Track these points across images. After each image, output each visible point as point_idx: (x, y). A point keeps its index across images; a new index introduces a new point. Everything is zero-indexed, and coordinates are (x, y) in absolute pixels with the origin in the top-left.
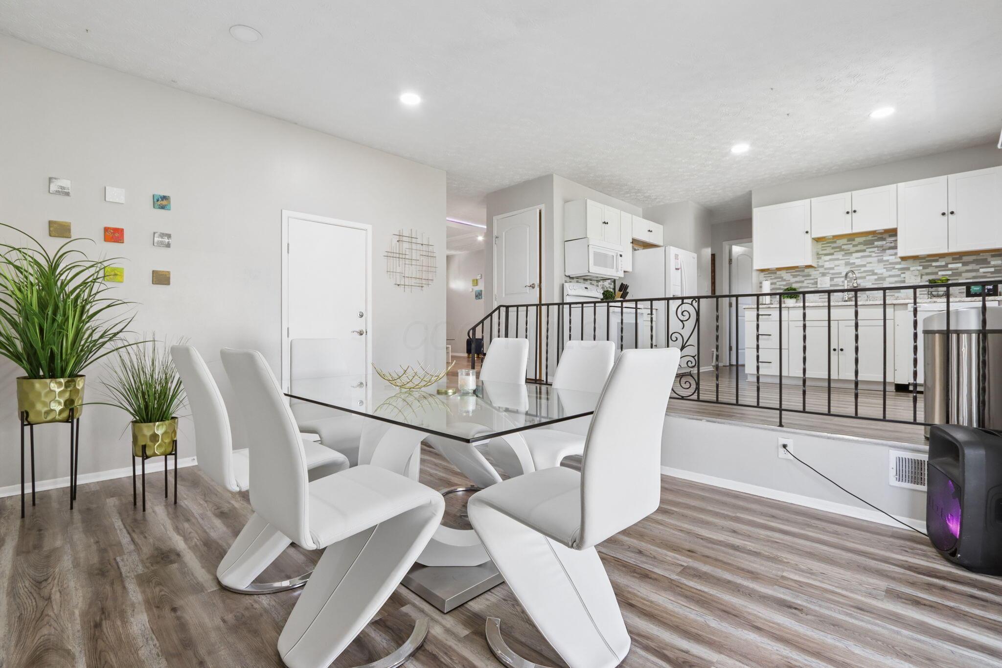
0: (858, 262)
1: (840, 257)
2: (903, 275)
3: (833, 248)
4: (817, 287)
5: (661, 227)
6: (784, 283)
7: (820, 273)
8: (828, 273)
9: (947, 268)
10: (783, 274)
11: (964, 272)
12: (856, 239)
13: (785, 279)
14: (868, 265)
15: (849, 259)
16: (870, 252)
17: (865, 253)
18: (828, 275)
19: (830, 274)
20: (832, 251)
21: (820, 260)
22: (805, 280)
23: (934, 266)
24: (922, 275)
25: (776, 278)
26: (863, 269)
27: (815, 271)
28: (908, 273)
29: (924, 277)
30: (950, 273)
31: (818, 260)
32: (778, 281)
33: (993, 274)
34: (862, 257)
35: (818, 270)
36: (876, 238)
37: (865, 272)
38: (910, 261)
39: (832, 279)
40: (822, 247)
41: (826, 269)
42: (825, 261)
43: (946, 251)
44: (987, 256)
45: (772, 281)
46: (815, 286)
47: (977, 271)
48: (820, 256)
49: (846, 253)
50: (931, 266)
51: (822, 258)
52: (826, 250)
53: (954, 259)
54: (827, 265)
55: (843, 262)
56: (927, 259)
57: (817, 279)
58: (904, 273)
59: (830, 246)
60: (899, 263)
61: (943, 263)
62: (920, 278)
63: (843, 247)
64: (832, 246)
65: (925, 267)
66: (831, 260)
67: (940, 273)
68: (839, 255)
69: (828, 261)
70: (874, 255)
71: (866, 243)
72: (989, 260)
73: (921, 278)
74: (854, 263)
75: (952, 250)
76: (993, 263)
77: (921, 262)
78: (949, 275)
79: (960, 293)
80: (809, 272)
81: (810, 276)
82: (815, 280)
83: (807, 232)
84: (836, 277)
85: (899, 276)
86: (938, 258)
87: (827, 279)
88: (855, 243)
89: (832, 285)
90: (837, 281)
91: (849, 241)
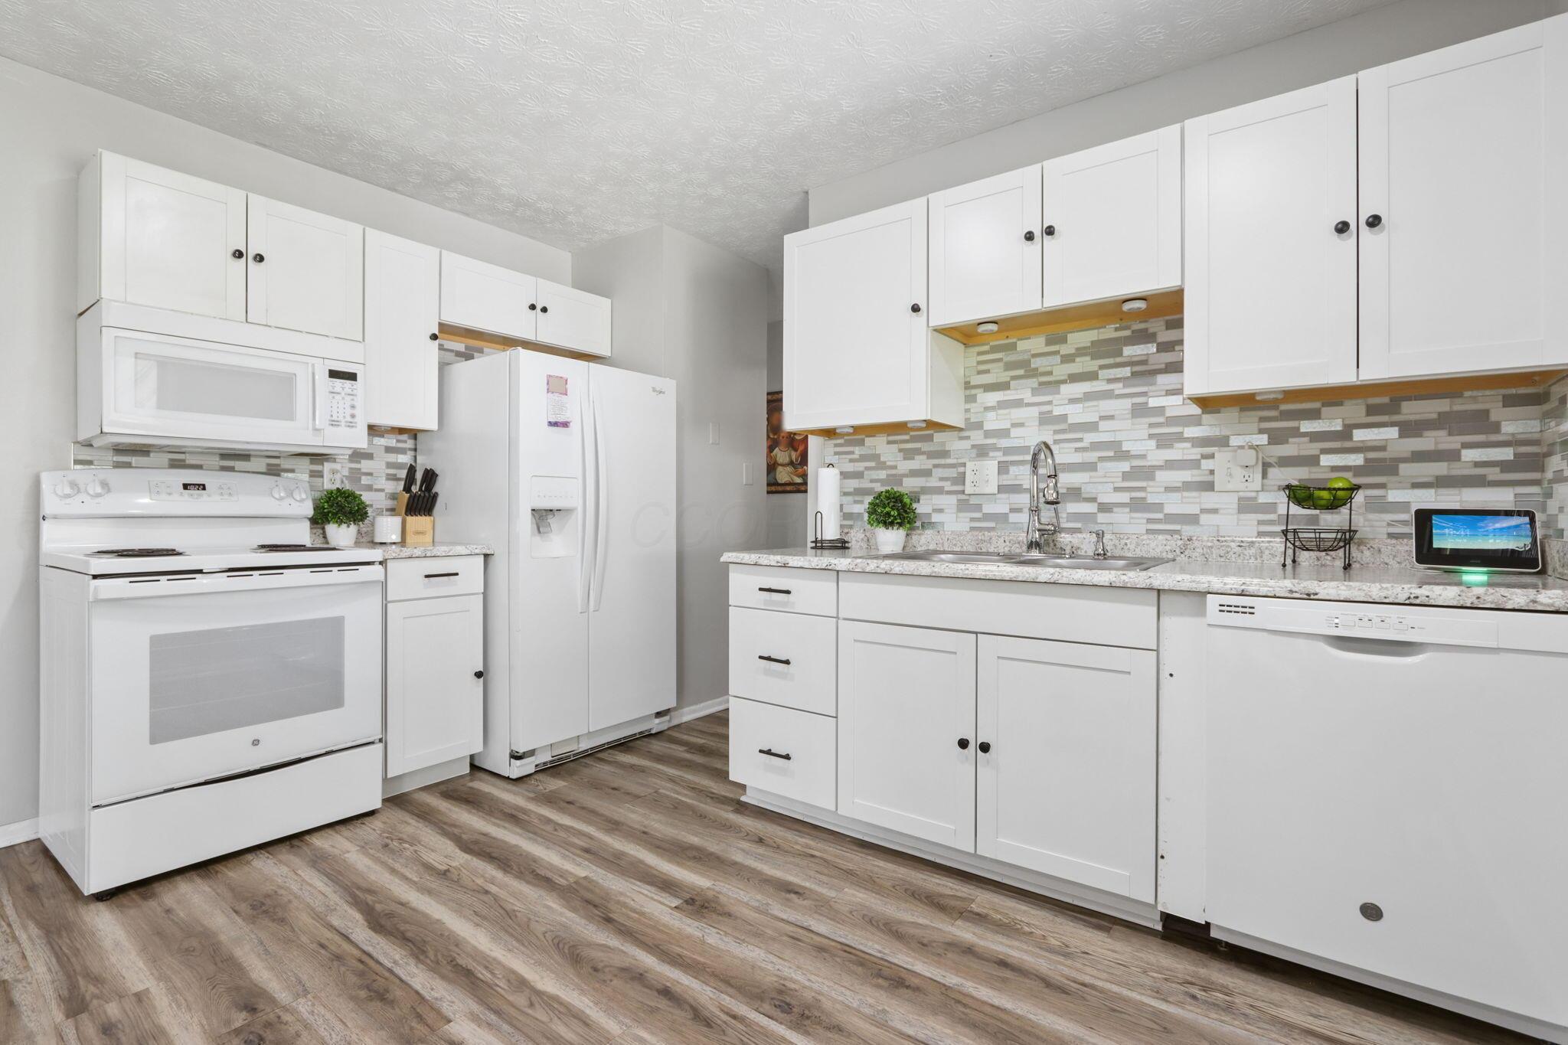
0: (1077, 414)
1: (1026, 395)
2: (1206, 465)
3: (1009, 366)
4: (963, 492)
5: (606, 302)
6: (882, 474)
7: (973, 446)
8: (995, 448)
9: (1347, 444)
10: (879, 444)
11: (1405, 460)
12: (1069, 336)
13: (885, 463)
14: (1103, 425)
15: (1050, 403)
16: (1110, 381)
17: (1095, 383)
18: (991, 454)
19: (999, 449)
20: (1004, 376)
21: (973, 405)
22: (936, 466)
23: (1305, 434)
24: (1266, 466)
25: (863, 458)
26: (1090, 438)
27: (961, 438)
28: (1222, 457)
29: (1273, 472)
30: (1357, 460)
31: (968, 406)
32: (867, 468)
33: (1509, 471)
34: (1088, 397)
35: (968, 438)
36: (1127, 333)
37: (1095, 446)
38: (1231, 414)
39: (1003, 468)
40: (979, 363)
41: (988, 434)
42: (987, 409)
43: (1345, 376)
44: (1490, 402)
45: (850, 467)
46: (959, 488)
47: (1453, 456)
48: (973, 392)
49: (1040, 384)
50: (1296, 432)
51: (979, 399)
52: (987, 372)
53: (1371, 410)
54: (992, 422)
55: (1034, 412)
56: (1284, 407)
57: (964, 465)
58: (1212, 456)
59: (999, 360)
60: (1195, 421)
61: (1337, 426)
62: (1260, 476)
63: (1036, 363)
64: (1006, 359)
65: (1276, 438)
66: (1002, 405)
67: (1326, 460)
68: (1022, 391)
69: (992, 408)
70: (1118, 388)
71: (1097, 350)
72: (1493, 417)
73: (1264, 475)
74: (1063, 418)
75: (1371, 373)
76: (1509, 428)
77: (1262, 419)
78: (1357, 470)
79: (1391, 536)
80: (943, 444)
81: (945, 454)
82: (961, 469)
83: (916, 309)
84: (1014, 463)
85: (1195, 464)
86: (1316, 405)
87: (990, 466)
88: (1065, 349)
89: (1002, 489)
90: (1016, 475)
91: (1049, 342)
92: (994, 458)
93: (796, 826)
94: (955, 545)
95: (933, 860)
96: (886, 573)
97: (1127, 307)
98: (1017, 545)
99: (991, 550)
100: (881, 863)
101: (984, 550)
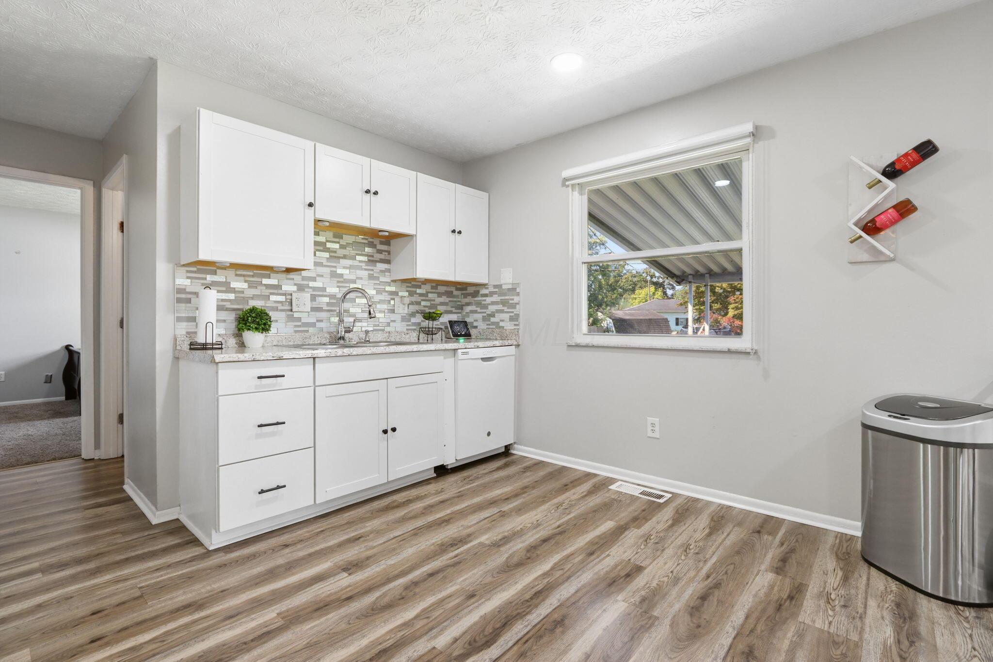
0: (346, 274)
1: (324, 261)
4: (291, 310)
7: (296, 284)
8: (308, 287)
12: (344, 236)
14: (358, 281)
15: (335, 267)
16: (359, 261)
17: (354, 261)
18: (306, 290)
19: (311, 288)
22: (272, 294)
27: (289, 280)
34: (351, 267)
35: (293, 280)
38: (399, 283)
39: (313, 298)
41: (304, 279)
46: (288, 307)
49: (331, 256)
55: (328, 270)
57: (291, 295)
58: (393, 299)
60: (389, 284)
63: (329, 245)
68: (322, 258)
70: (363, 266)
71: (355, 246)
74: (341, 275)
80: (278, 280)
81: (279, 287)
82: (290, 297)
84: (319, 296)
85: (389, 302)
86: (420, 284)
87: (306, 296)
88: (343, 242)
89: (314, 309)
90: (319, 302)
91: (335, 236)
92: (308, 292)
93: (274, 535)
94: (290, 341)
95: (356, 502)
96: (349, 355)
97: (381, 234)
98: (324, 339)
99: (311, 343)
100: (347, 514)
101: (307, 343)
